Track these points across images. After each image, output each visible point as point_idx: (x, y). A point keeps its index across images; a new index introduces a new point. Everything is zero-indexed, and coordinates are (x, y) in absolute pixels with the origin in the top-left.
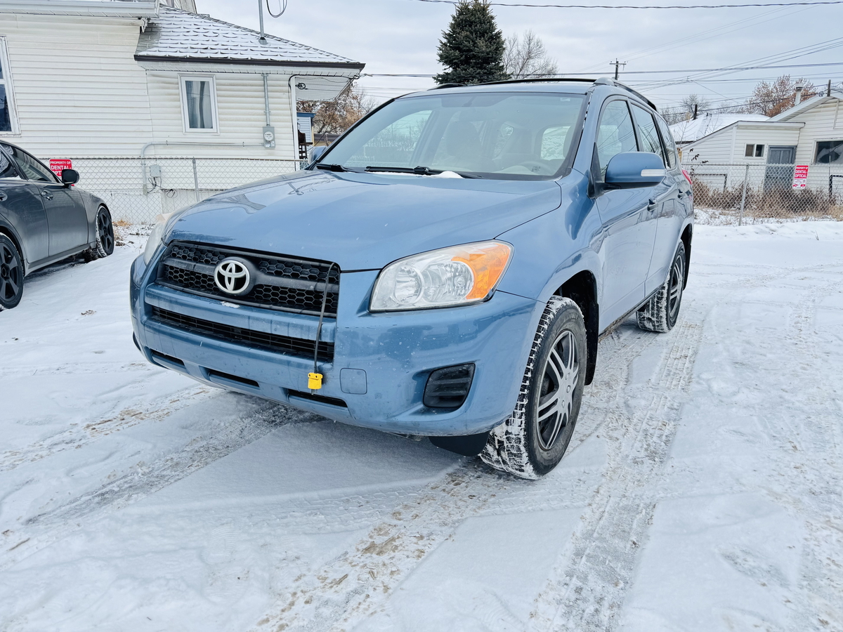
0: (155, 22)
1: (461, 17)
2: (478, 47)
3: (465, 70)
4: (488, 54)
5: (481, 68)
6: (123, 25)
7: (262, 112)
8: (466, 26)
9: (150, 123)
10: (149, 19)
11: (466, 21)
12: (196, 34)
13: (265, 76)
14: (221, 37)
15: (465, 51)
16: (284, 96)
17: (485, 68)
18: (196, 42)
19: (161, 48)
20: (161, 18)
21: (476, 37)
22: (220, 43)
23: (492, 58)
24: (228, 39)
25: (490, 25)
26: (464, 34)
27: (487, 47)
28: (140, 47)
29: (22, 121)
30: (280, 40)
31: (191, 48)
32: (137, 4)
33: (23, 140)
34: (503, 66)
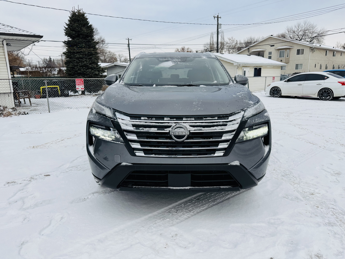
1: (73, 17)
2: (83, 31)
3: (79, 40)
4: (87, 34)
8: (76, 21)
15: (77, 32)
17: (87, 39)
21: (81, 27)
23: (89, 35)
25: (87, 22)
26: (76, 24)
27: (87, 31)
34: (94, 39)
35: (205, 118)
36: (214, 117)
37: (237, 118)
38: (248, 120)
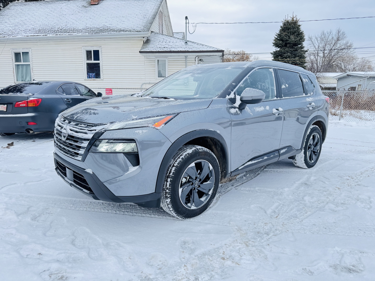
0: (149, 38)
1: (284, 26)
2: (291, 39)
3: (284, 49)
4: (295, 42)
5: (292, 48)
6: (138, 40)
8: (286, 30)
9: (144, 75)
10: (147, 38)
11: (286, 28)
12: (162, 42)
14: (171, 43)
15: (285, 41)
16: (193, 64)
17: (294, 48)
18: (162, 45)
19: (149, 48)
20: (151, 37)
21: (291, 35)
22: (170, 45)
23: (298, 43)
24: (173, 43)
25: (298, 29)
26: (284, 34)
27: (295, 38)
28: (143, 48)
29: (104, 75)
30: (193, 42)
31: (160, 47)
32: (142, 33)
33: (104, 82)
34: (304, 46)
35: (81, 124)
36: (85, 125)
37: (98, 129)
38: (104, 132)
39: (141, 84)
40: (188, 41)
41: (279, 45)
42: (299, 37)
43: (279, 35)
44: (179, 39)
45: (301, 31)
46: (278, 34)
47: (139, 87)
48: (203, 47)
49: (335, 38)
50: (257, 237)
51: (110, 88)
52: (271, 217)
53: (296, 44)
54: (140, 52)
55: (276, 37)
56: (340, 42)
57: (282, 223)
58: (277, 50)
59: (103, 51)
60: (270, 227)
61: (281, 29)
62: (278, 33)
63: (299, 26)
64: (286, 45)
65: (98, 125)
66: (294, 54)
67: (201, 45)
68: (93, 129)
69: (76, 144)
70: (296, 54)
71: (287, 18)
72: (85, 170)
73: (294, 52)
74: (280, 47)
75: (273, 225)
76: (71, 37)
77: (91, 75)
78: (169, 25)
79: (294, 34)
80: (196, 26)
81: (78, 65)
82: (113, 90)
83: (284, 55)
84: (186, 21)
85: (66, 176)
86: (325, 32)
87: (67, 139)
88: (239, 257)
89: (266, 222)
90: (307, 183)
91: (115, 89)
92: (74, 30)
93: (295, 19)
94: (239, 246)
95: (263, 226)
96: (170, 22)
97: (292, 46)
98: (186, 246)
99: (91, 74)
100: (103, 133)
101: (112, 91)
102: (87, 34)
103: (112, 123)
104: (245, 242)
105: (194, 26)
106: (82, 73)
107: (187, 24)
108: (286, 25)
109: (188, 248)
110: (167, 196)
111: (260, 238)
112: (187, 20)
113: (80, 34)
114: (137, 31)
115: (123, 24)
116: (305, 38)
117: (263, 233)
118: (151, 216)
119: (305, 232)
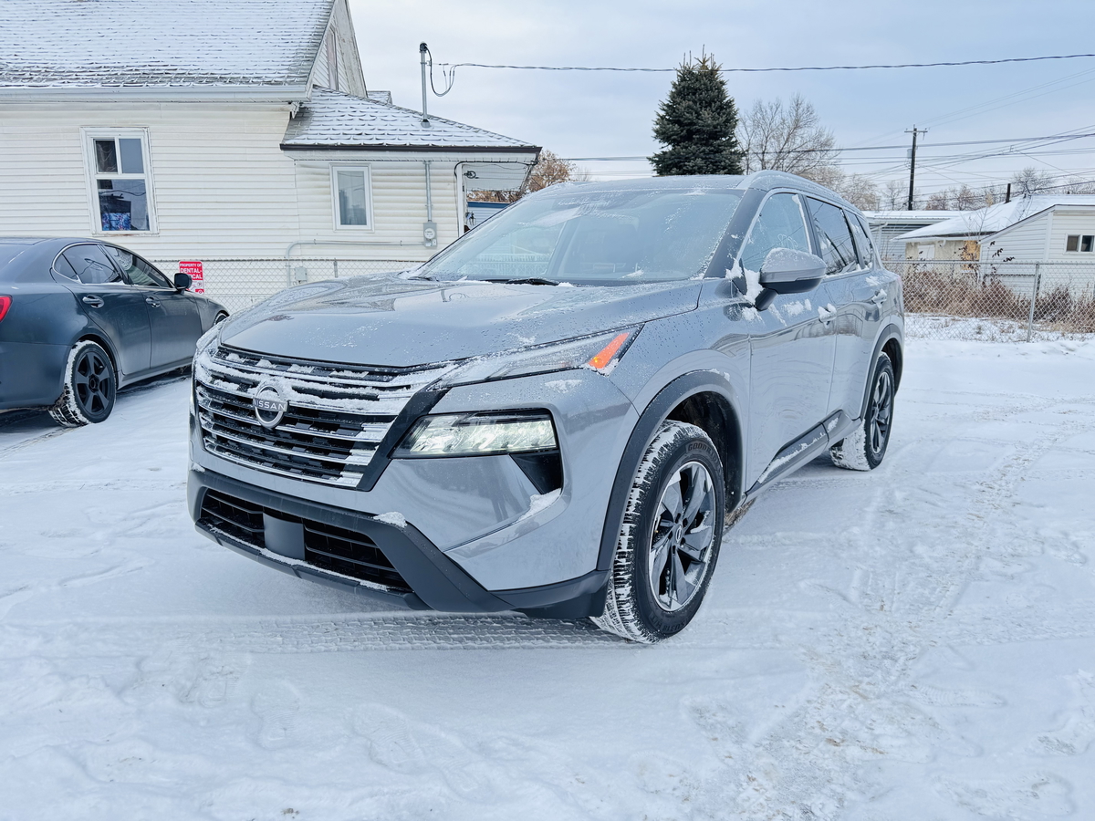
0: (308, 106)
1: (683, 84)
2: (702, 120)
3: (686, 148)
4: (715, 127)
5: (706, 145)
6: (272, 110)
7: (424, 205)
8: (688, 95)
9: (296, 219)
10: (301, 104)
11: (689, 88)
12: (352, 118)
13: (427, 164)
14: (378, 120)
15: (687, 125)
16: (449, 187)
17: (711, 145)
18: (350, 127)
19: (311, 135)
20: (313, 102)
21: (701, 108)
22: (377, 127)
23: (721, 131)
24: (385, 123)
25: (719, 92)
26: (685, 104)
27: (714, 119)
28: (288, 135)
29: (161, 220)
30: (446, 122)
31: (344, 134)
32: (286, 87)
33: (162, 240)
34: (736, 141)
35: (338, 370)
36: (361, 372)
37: (420, 382)
38: (446, 391)
39: (287, 246)
40: (432, 117)
41: (673, 135)
42: (724, 114)
43: (670, 109)
44: (400, 109)
45: (727, 99)
46: (668, 106)
47: (281, 254)
48: (478, 134)
49: (790, 122)
50: (872, 671)
51: (194, 259)
52: (868, 610)
53: (715, 135)
54: (284, 147)
55: (663, 113)
56: (800, 132)
57: (905, 624)
58: (665, 150)
59: (154, 143)
60: (884, 639)
61: (674, 90)
62: (666, 102)
63: (722, 83)
64: (689, 137)
65: (414, 371)
66: (711, 162)
67: (472, 130)
68: (401, 384)
69: (331, 435)
70: (716, 162)
71: (687, 60)
72: (375, 518)
73: (712, 156)
74: (674, 141)
75: (887, 632)
76: (39, 94)
77: (114, 218)
78: (354, 67)
79: (711, 106)
80: (452, 73)
81: (67, 185)
82: (205, 265)
83: (685, 165)
84: (423, 58)
85: (263, 545)
86: (765, 104)
87: (284, 421)
88: (866, 730)
89: (866, 624)
90: (891, 507)
91: (212, 264)
92: (48, 73)
93: (709, 64)
94: (845, 700)
95: (865, 638)
96: (358, 58)
97: (707, 140)
98: (710, 721)
99: (114, 216)
100: (443, 394)
101: (200, 268)
102: (99, 86)
103: (460, 361)
104: (851, 688)
105: (447, 74)
106: (85, 213)
107: (428, 68)
108: (685, 80)
109: (719, 726)
110: (623, 579)
111: (880, 671)
112: (427, 55)
113: (73, 86)
114: (269, 83)
115: (219, 59)
116: (737, 117)
117: (879, 656)
118: (550, 644)
119: (978, 640)
